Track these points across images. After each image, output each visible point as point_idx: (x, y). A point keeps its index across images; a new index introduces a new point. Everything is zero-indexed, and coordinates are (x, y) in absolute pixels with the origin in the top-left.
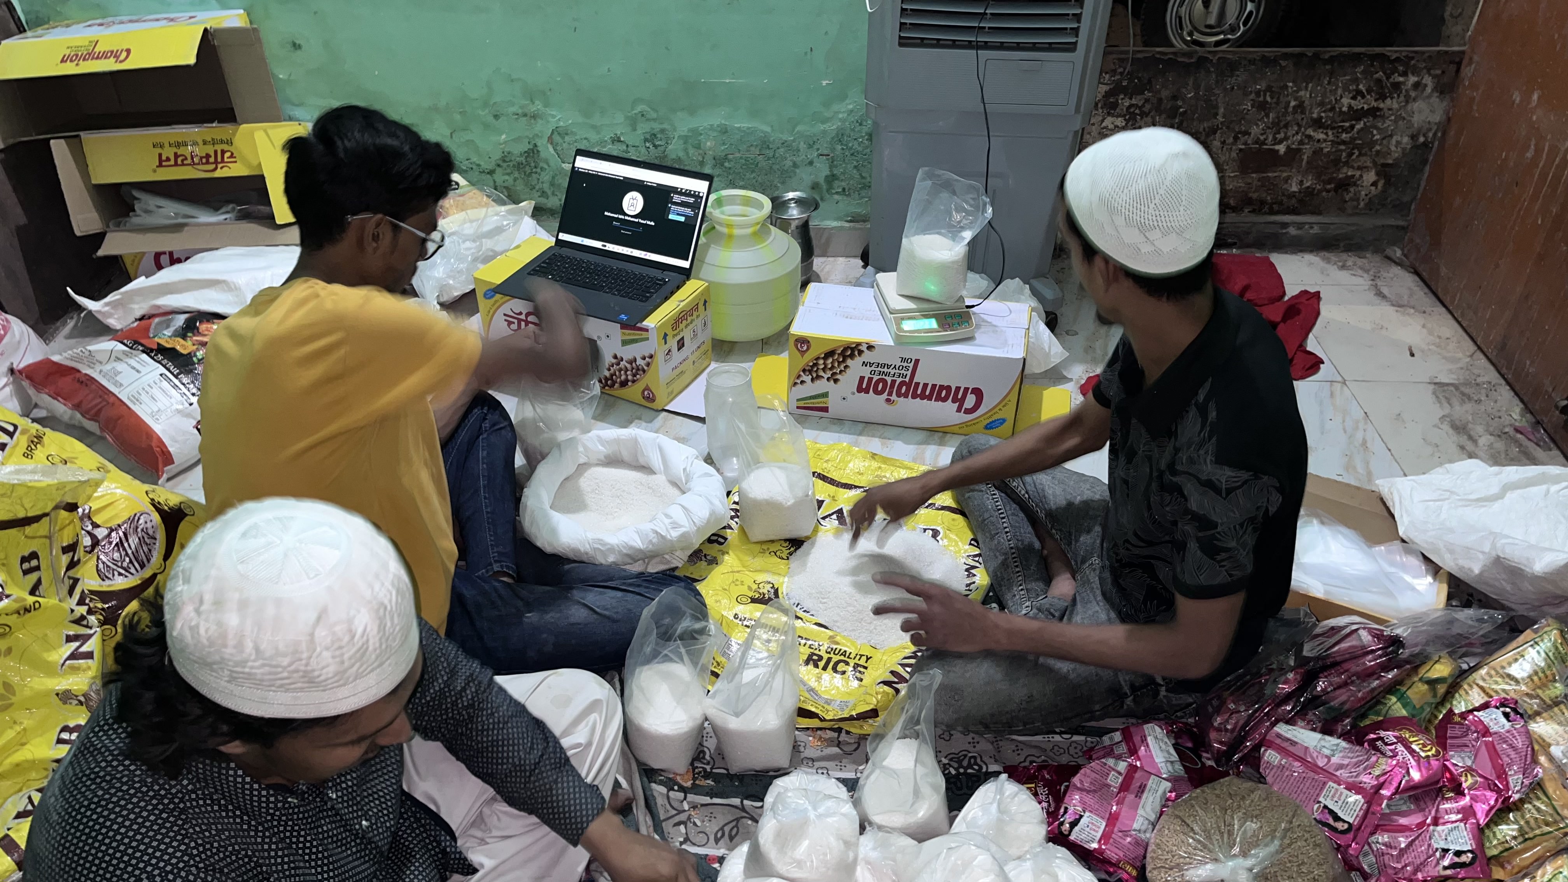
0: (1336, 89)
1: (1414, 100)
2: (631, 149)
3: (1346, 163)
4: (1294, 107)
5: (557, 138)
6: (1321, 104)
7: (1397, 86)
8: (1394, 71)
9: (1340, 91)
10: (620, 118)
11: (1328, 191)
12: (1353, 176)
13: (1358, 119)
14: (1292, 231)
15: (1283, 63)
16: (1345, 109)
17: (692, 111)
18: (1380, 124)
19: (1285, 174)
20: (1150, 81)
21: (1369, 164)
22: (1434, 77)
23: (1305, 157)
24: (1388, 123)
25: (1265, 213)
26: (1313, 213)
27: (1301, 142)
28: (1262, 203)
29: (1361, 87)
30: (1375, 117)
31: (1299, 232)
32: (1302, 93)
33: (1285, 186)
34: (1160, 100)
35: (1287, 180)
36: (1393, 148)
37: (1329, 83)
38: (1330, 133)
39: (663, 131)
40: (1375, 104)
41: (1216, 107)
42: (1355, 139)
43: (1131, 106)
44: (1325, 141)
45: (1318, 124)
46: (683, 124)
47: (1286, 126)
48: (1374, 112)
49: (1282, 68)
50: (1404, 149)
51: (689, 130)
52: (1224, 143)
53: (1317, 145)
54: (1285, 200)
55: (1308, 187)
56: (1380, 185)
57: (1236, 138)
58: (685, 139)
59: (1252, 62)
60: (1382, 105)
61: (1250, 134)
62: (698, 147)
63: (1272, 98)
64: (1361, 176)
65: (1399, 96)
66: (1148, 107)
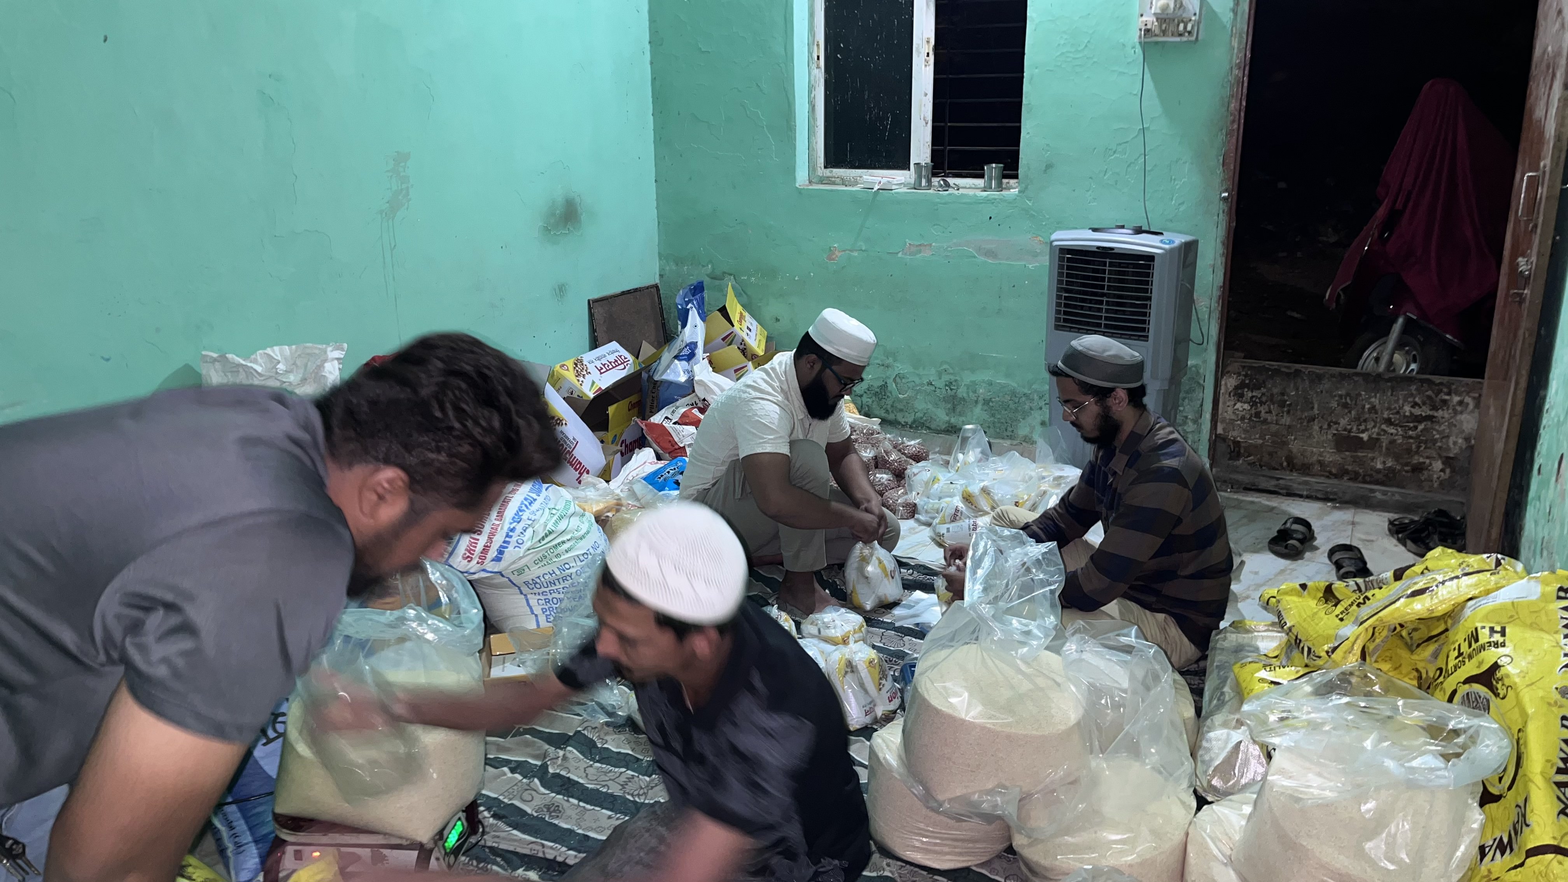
0: (1398, 399)
1: (1461, 413)
2: (937, 390)
3: (1417, 453)
4: (1369, 409)
5: (898, 380)
6: (1389, 409)
7: (1445, 402)
8: (1440, 391)
9: (1401, 402)
10: (933, 371)
11: (1407, 472)
12: (1424, 463)
13: (1420, 422)
14: (1378, 495)
15: (1356, 379)
16: (1407, 414)
17: (973, 371)
18: (1437, 427)
19: (1370, 455)
20: (1264, 382)
21: (1434, 454)
22: (1474, 398)
23: (1384, 444)
24: (1443, 427)
25: (1360, 482)
26: (1398, 487)
27: (1378, 434)
28: (1357, 474)
29: (1417, 400)
30: (1432, 422)
31: (1384, 497)
32: (1373, 400)
33: (1372, 464)
34: (1272, 395)
35: (1373, 459)
36: (1451, 445)
37: (1392, 395)
38: (1400, 429)
39: (956, 381)
40: (1431, 413)
41: (1312, 403)
42: (1420, 436)
43: (1253, 397)
44: (1396, 435)
45: (1389, 422)
46: (967, 378)
47: (1365, 421)
48: (1430, 418)
49: (1355, 382)
50: (1461, 448)
51: (971, 382)
52: (1321, 428)
53: (1392, 437)
54: (1374, 474)
55: (1390, 467)
56: (1448, 471)
57: (1329, 426)
58: (968, 387)
59: (1333, 376)
60: (1436, 414)
61: (1339, 424)
62: (975, 392)
63: (1351, 401)
64: (1431, 464)
65: (1448, 409)
66: (1264, 399)
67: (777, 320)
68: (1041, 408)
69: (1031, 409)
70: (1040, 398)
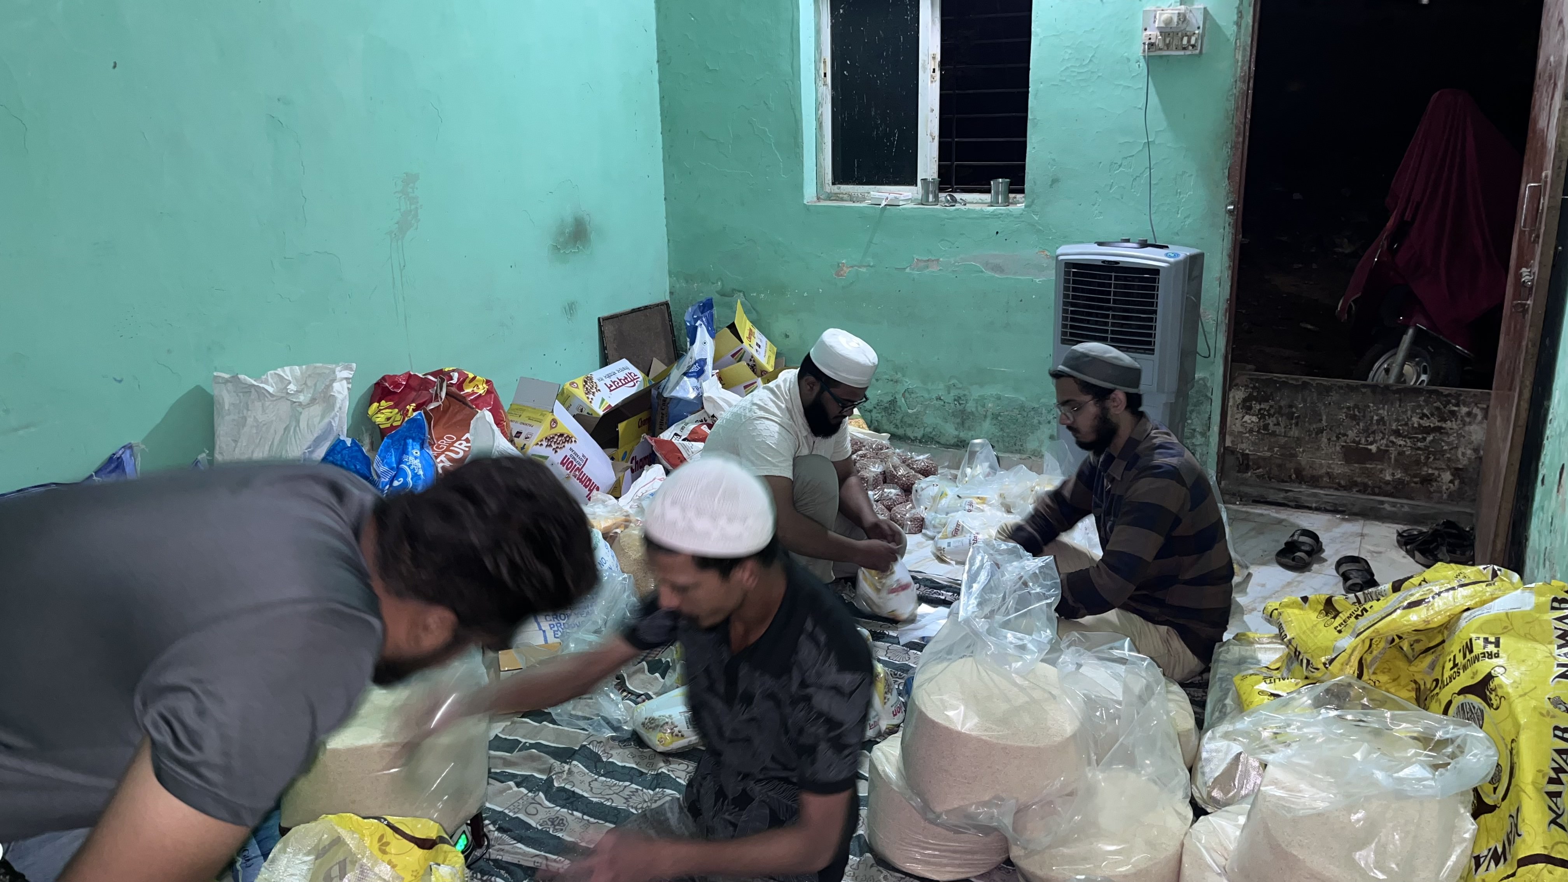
0: (1406, 411)
1: (1470, 423)
2: (947, 405)
3: (1425, 464)
4: (1377, 420)
5: (907, 395)
6: (1397, 420)
7: (1453, 413)
8: (1449, 402)
9: (1409, 413)
10: (941, 386)
11: (1416, 483)
12: (1433, 474)
13: (1429, 434)
14: (1387, 507)
15: (1364, 390)
16: (1416, 425)
17: (982, 385)
18: (1445, 439)
19: (1379, 467)
20: (1272, 394)
21: (1443, 466)
22: (1482, 409)
23: (1393, 456)
24: (1452, 438)
25: (1369, 494)
26: (1407, 498)
27: (1387, 446)
28: (1365, 486)
29: (1425, 411)
30: (1441, 433)
31: (1393, 509)
32: (1381, 412)
33: (1381, 475)
34: (1280, 407)
35: (1381, 471)
36: (1460, 456)
37: (1400, 406)
38: (1408, 441)
39: (965, 395)
40: (1439, 424)
41: (1320, 415)
42: (1428, 447)
43: (1260, 410)
44: (1405, 446)
45: (1397, 433)
46: (976, 392)
47: (1374, 432)
48: (1439, 429)
49: (1364, 393)
50: (1469, 459)
51: (979, 396)
52: (1329, 439)
53: (1400, 449)
54: (1383, 486)
55: (1399, 479)
56: (1457, 482)
57: (1338, 438)
58: (976, 401)
59: (1341, 387)
60: (1444, 425)
61: (1347, 436)
62: (984, 406)
63: (1359, 412)
64: (1439, 475)
65: (1456, 420)
66: (1272, 411)
67: (787, 336)
68: (1049, 422)
69: (1040, 423)
70: (1049, 412)
